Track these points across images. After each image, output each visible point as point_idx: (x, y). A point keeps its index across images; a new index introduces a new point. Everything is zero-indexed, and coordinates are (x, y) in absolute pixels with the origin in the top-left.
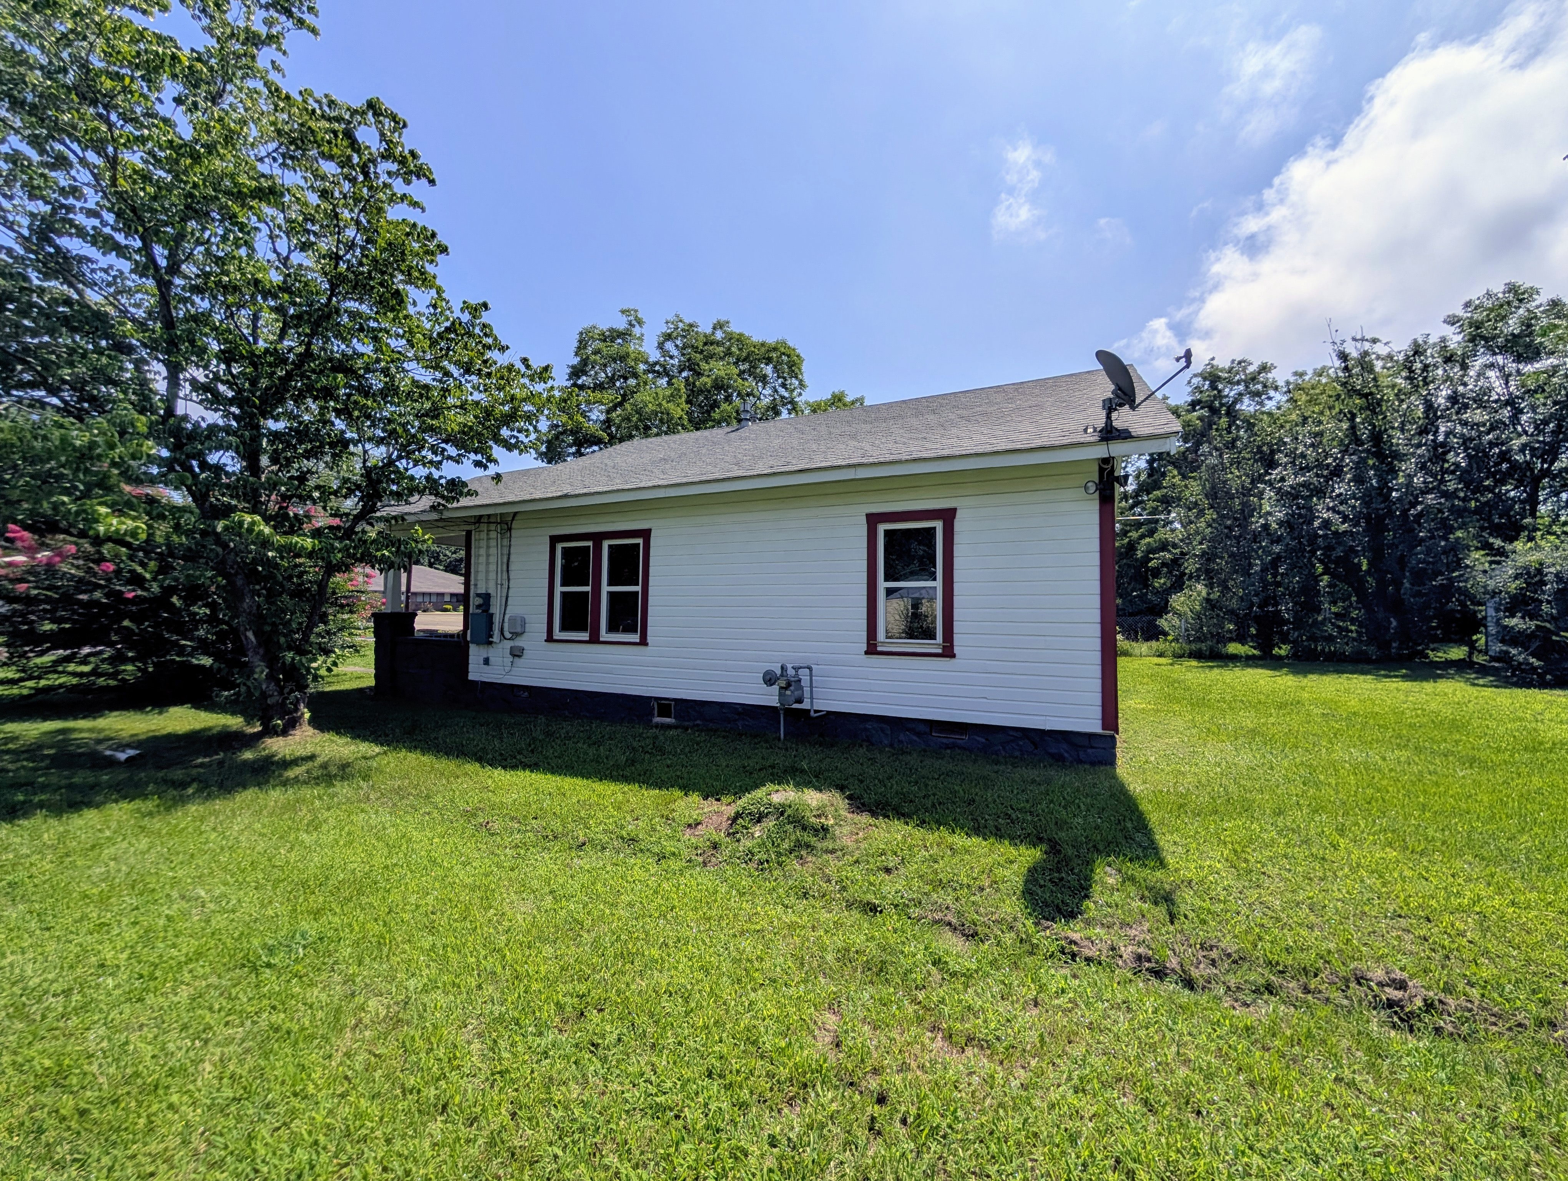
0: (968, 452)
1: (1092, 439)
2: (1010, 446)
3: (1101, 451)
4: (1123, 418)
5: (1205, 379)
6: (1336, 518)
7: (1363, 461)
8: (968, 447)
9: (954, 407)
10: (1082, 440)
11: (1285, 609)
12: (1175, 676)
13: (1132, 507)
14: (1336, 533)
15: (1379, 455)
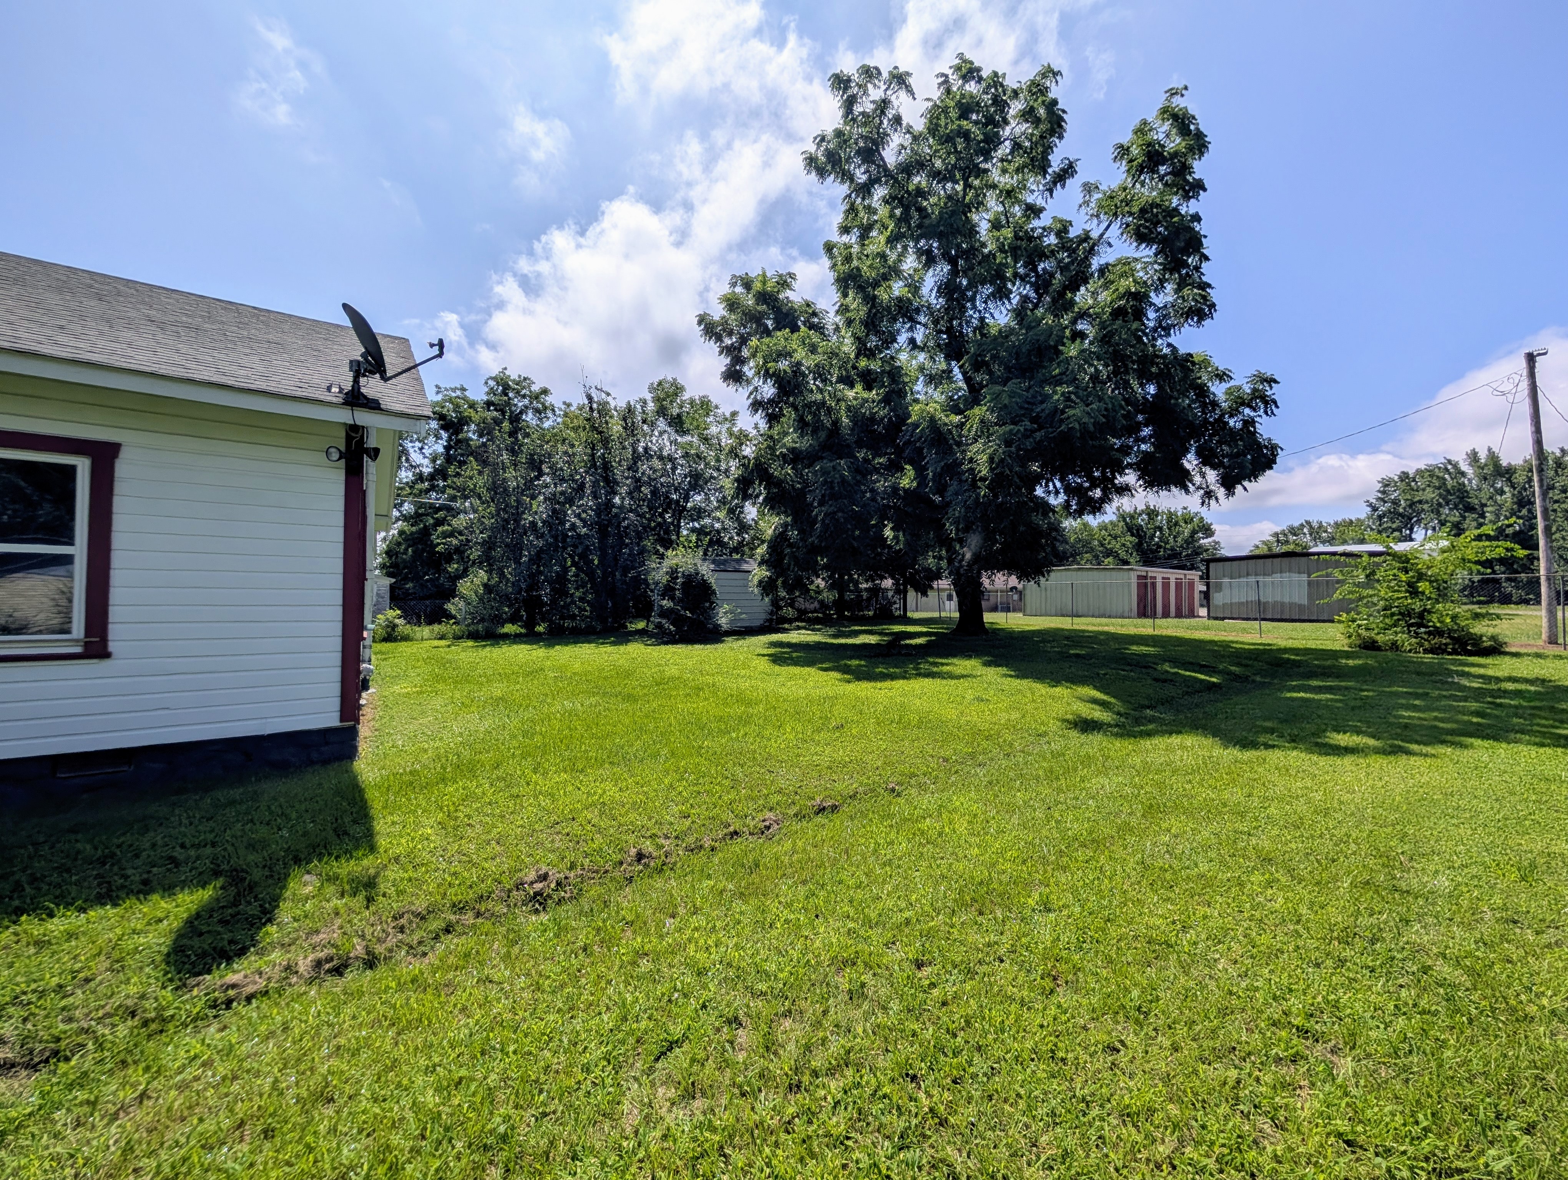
0: (142, 368)
1: (334, 400)
2: (216, 379)
3: (345, 416)
4: (371, 386)
5: (498, 384)
6: (579, 523)
7: (597, 481)
8: (142, 360)
9: (143, 303)
10: (322, 398)
11: (545, 594)
12: (449, 657)
13: (427, 491)
14: (579, 535)
15: (606, 480)
